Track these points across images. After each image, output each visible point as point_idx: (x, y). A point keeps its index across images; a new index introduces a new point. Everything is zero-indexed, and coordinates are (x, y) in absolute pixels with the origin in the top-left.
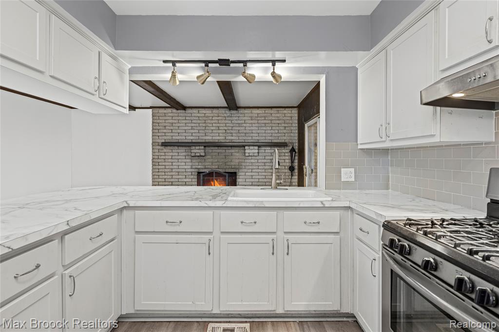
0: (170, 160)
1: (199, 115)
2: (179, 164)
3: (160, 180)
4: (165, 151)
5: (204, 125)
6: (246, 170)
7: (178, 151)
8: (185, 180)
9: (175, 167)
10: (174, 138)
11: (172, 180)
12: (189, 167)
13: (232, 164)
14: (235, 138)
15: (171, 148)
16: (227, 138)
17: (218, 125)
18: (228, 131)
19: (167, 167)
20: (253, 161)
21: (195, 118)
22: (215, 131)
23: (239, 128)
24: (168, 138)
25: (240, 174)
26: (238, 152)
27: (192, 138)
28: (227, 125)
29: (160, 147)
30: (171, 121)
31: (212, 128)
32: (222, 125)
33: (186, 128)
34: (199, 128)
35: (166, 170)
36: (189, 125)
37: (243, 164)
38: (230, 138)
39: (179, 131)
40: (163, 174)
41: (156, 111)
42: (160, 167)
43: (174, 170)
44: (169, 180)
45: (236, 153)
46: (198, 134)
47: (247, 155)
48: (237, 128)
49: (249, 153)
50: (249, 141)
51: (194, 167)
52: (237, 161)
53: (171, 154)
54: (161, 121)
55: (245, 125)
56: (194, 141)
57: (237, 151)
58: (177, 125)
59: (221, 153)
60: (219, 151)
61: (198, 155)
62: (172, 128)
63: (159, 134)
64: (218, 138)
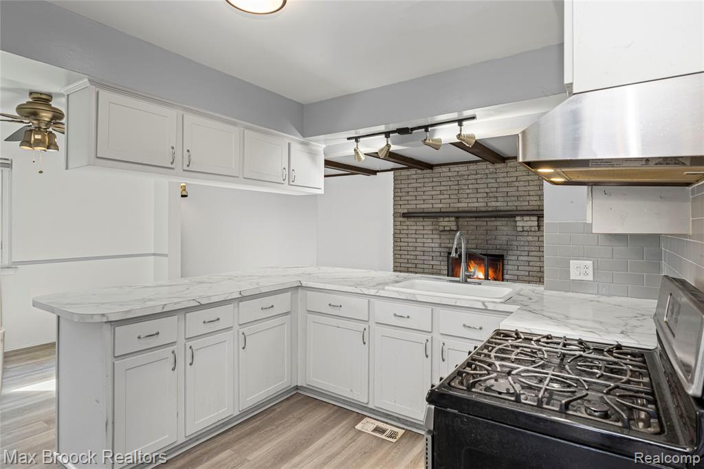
0: (413, 236)
1: (449, 174)
2: (425, 240)
3: (402, 261)
4: (408, 223)
5: (457, 187)
6: (518, 253)
7: (423, 223)
8: (432, 263)
9: (420, 244)
10: (418, 206)
11: (416, 261)
12: (437, 245)
13: (498, 242)
14: (500, 205)
15: (415, 220)
16: (490, 204)
17: (477, 186)
18: (491, 195)
19: (410, 244)
20: (530, 238)
21: (445, 179)
22: (472, 196)
23: (508, 189)
24: (411, 207)
25: (510, 258)
26: (506, 225)
27: (440, 206)
28: (489, 185)
29: (402, 219)
30: (415, 185)
31: (468, 191)
32: (481, 186)
33: (433, 193)
34: (449, 192)
35: (409, 249)
36: (438, 188)
37: (515, 243)
38: (494, 204)
39: (424, 197)
40: (406, 253)
41: (398, 173)
42: (402, 244)
43: (418, 249)
44: (413, 261)
45: (503, 227)
46: (449, 201)
47: (520, 229)
48: (505, 190)
49: (523, 227)
50: (525, 208)
51: (443, 245)
52: (505, 238)
53: (415, 228)
54: (403, 186)
55: (517, 184)
56: (443, 210)
57: (504, 223)
58: (422, 189)
59: (481, 226)
60: (477, 223)
61: (448, 228)
62: (416, 194)
63: (401, 203)
64: (476, 205)
